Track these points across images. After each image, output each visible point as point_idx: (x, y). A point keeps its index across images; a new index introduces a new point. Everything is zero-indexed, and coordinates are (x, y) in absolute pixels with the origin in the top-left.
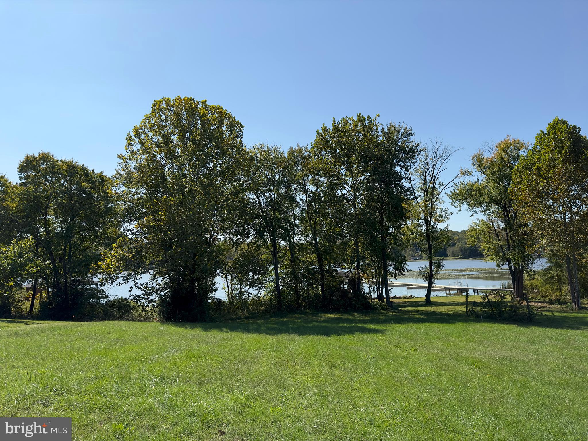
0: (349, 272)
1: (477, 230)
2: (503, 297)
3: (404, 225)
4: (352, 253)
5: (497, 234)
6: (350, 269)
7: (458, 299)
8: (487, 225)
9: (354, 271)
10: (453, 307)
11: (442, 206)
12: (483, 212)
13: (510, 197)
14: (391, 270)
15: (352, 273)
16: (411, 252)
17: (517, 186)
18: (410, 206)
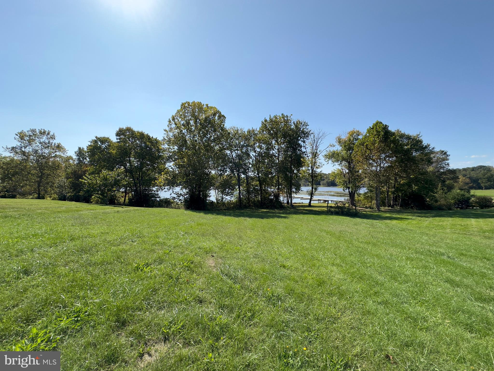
1: (335, 173)
2: (345, 205)
3: (301, 169)
4: (276, 182)
5: (344, 175)
7: (324, 205)
8: (340, 171)
10: (321, 208)
11: (320, 161)
12: (339, 164)
13: (352, 158)
15: (275, 191)
16: (304, 183)
17: (356, 153)
18: (305, 160)
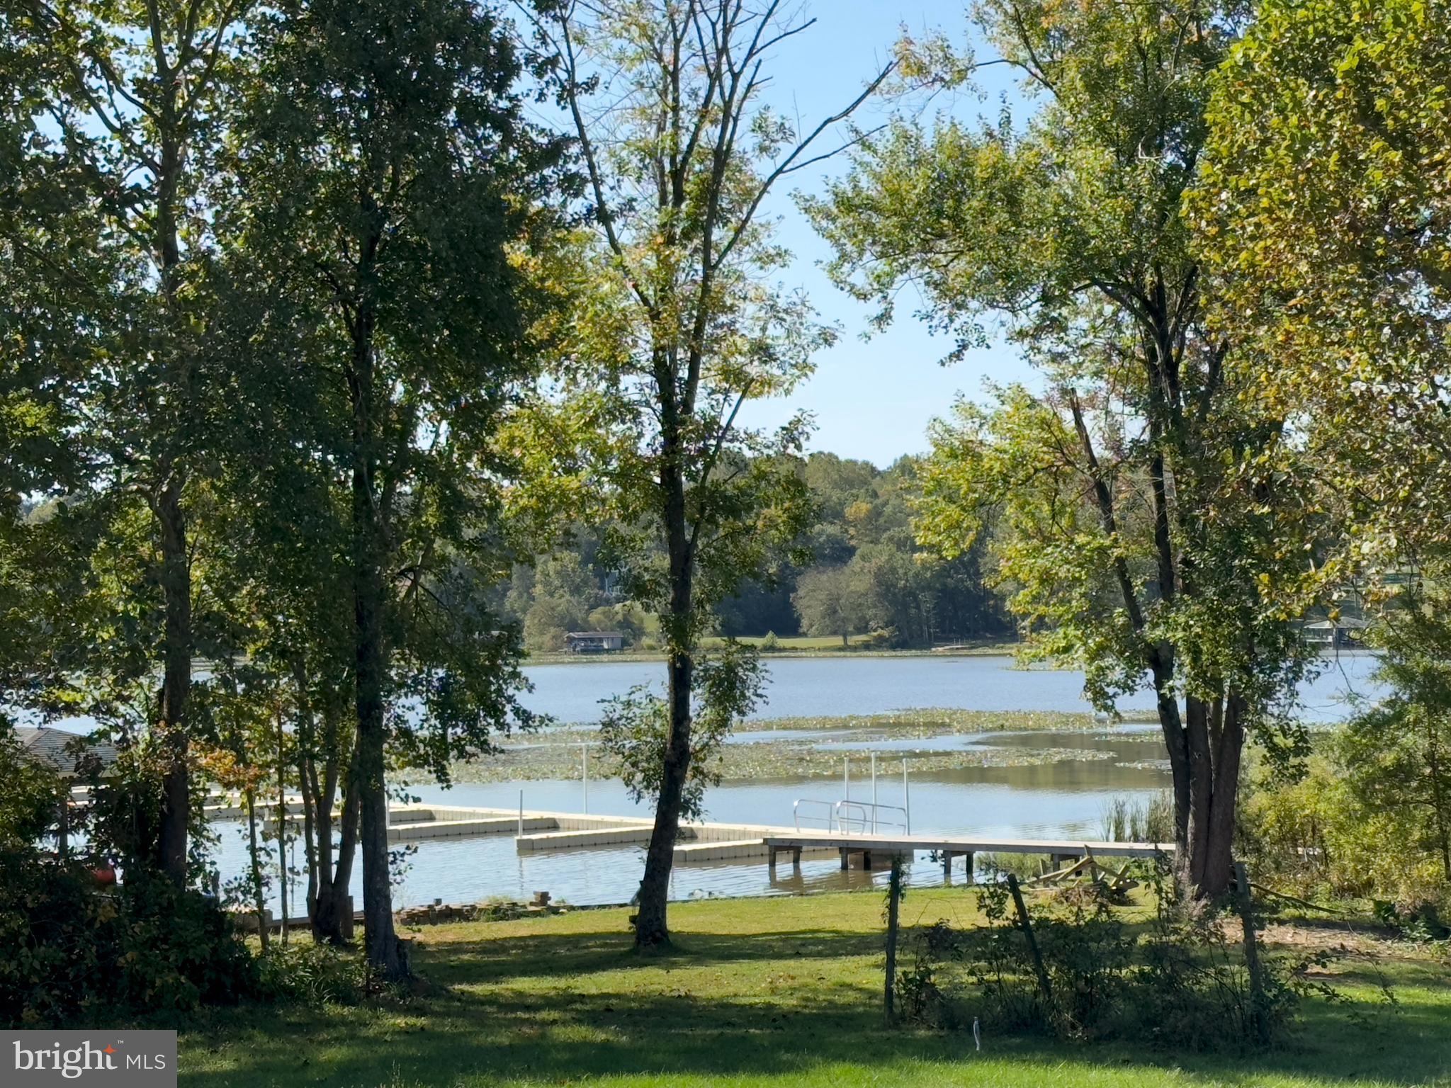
0: (104, 734)
1: (978, 457)
2: (1119, 896)
3: (518, 401)
4: (138, 592)
5: (1100, 487)
6: (112, 712)
7: (844, 916)
8: (1045, 424)
9: (142, 732)
10: (805, 970)
11: (770, 280)
12: (1022, 334)
13: (1191, 247)
14: (413, 720)
15: (124, 744)
16: (564, 601)
17: (1233, 179)
18: (562, 269)
